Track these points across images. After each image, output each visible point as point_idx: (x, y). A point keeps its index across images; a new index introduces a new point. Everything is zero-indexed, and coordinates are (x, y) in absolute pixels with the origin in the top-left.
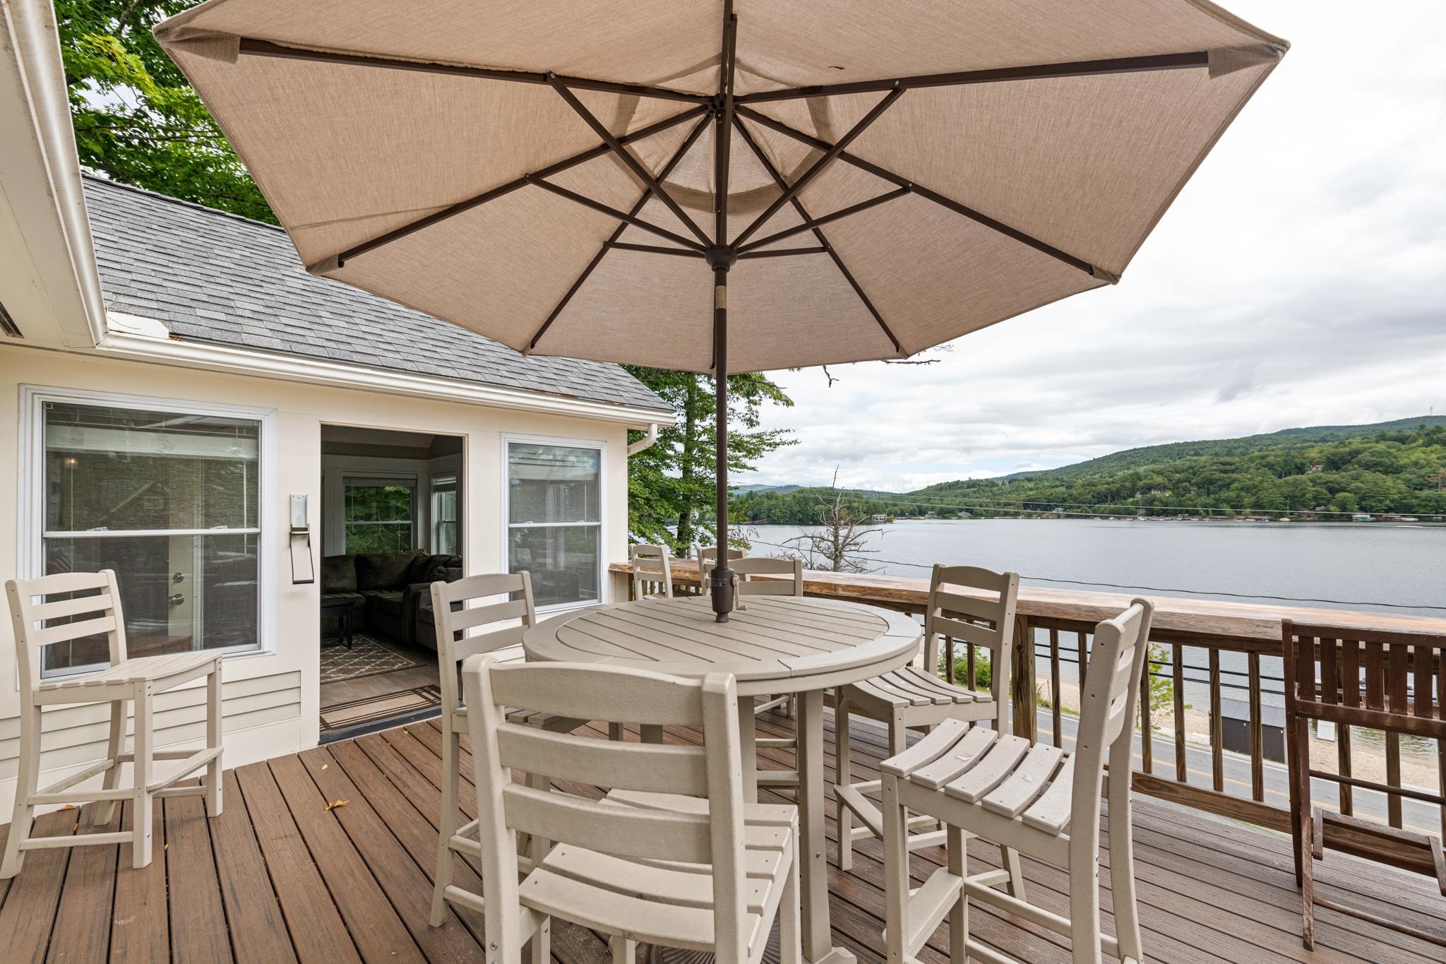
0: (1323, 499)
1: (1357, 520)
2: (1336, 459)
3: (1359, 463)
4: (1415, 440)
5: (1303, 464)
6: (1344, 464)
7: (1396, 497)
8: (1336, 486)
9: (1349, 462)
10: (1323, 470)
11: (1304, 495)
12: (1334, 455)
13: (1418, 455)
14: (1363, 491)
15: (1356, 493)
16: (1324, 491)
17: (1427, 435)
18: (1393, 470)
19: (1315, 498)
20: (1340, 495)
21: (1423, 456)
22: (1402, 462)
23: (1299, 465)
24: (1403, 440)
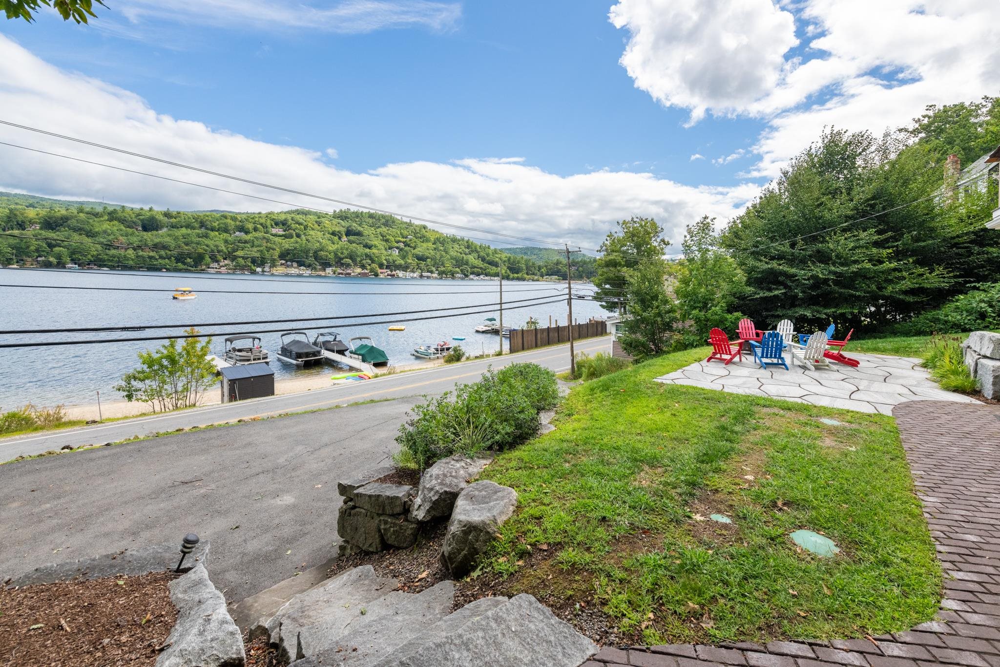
0: (44, 251)
1: (70, 268)
2: (51, 222)
3: (69, 226)
4: (102, 216)
5: (23, 222)
6: (56, 226)
7: (95, 253)
8: (53, 242)
9: (61, 225)
10: (41, 229)
11: (28, 247)
12: (49, 218)
13: (106, 226)
14: (73, 247)
15: (68, 249)
16: (45, 245)
17: (109, 213)
18: (90, 234)
19: (37, 250)
20: (57, 249)
21: (109, 227)
22: (97, 230)
23: (20, 223)
24: (96, 215)
